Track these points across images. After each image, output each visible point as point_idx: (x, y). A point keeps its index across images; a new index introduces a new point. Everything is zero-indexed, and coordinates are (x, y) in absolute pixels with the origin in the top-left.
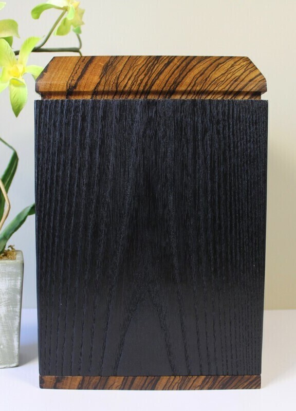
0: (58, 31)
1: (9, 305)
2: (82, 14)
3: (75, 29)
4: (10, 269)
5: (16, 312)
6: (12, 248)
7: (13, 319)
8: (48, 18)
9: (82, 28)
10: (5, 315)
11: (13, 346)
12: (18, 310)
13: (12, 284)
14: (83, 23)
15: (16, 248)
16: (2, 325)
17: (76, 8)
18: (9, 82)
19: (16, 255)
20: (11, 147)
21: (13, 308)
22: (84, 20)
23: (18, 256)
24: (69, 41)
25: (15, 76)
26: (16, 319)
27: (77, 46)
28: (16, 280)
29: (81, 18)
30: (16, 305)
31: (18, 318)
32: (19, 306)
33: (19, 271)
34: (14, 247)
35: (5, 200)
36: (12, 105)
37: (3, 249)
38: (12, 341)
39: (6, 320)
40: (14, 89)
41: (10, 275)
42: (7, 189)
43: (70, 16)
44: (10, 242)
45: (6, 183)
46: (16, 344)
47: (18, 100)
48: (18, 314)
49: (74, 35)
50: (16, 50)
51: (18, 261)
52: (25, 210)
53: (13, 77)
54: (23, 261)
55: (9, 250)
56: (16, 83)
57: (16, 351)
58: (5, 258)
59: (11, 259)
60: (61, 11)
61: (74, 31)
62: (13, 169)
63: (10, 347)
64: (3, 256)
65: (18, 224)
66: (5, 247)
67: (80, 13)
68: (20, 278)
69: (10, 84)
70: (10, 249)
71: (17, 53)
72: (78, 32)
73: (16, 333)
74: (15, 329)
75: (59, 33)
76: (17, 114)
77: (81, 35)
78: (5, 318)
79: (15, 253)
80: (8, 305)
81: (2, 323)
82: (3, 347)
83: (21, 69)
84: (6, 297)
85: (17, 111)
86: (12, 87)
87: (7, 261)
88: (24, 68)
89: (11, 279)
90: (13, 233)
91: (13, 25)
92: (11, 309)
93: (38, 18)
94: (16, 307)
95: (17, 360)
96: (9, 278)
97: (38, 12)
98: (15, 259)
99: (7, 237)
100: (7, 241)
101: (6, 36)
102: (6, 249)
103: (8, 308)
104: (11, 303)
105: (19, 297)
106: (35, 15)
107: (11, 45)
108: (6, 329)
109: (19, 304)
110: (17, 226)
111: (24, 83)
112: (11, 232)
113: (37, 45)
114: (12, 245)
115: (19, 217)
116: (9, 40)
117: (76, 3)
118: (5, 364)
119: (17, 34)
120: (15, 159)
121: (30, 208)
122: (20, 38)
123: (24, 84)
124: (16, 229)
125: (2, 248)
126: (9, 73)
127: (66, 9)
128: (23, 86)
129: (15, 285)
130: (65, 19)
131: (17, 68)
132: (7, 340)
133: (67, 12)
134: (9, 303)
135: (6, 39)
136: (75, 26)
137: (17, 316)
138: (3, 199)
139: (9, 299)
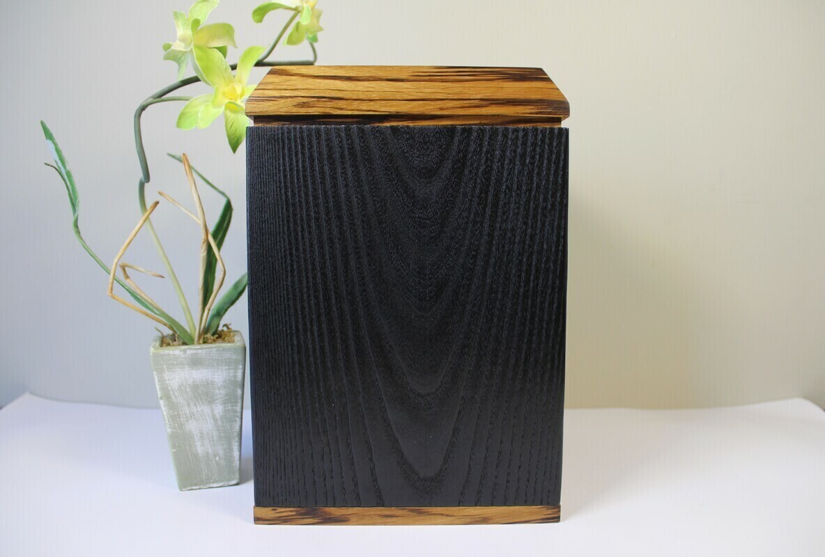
0: (288, 38)
1: (227, 403)
2: (319, 16)
3: (311, 36)
4: (227, 355)
5: (236, 412)
6: (228, 328)
7: (232, 421)
8: (275, 21)
9: (320, 35)
10: (221, 416)
11: (232, 457)
12: (239, 409)
13: (232, 374)
14: (321, 29)
15: (233, 327)
16: (218, 430)
17: (313, 9)
18: (224, 107)
19: (234, 336)
20: (223, 194)
21: (233, 406)
22: (322, 23)
23: (237, 338)
24: (301, 52)
25: (231, 99)
26: (236, 421)
27: (311, 58)
28: (236, 369)
29: (318, 21)
30: (237, 402)
32: (240, 404)
33: (240, 357)
34: (230, 327)
35: (216, 260)
36: (229, 137)
37: (217, 330)
38: (231, 449)
39: (223, 422)
40: (231, 116)
41: (228, 363)
42: (219, 245)
43: (304, 20)
44: (225, 320)
45: (217, 241)
46: (236, 454)
47: (236, 130)
48: (239, 414)
49: (305, 44)
50: (232, 63)
51: (238, 344)
53: (228, 101)
54: (244, 344)
55: (223, 331)
56: (232, 107)
57: (237, 463)
58: (220, 340)
59: (229, 342)
60: (292, 13)
61: (308, 38)
62: (226, 222)
63: (229, 458)
64: (217, 338)
65: (236, 295)
66: (218, 326)
67: (317, 15)
68: (241, 367)
69: (226, 109)
70: (225, 329)
71: (234, 67)
72: (314, 40)
73: (237, 439)
74: (236, 434)
75: (291, 41)
76: (234, 150)
77: (316, 45)
78: (222, 420)
79: (232, 334)
80: (225, 403)
81: (218, 427)
82: (220, 459)
83: (239, 91)
84: (223, 392)
85: (234, 146)
86: (229, 114)
87: (224, 345)
88: (243, 88)
89: (230, 369)
90: (229, 307)
91: (227, 30)
92: (230, 408)
93: (260, 21)
94: (236, 406)
95: (237, 476)
96: (227, 367)
97: (261, 12)
98: (233, 342)
99: (221, 313)
100: (220, 321)
101: (220, 45)
102: (220, 329)
103: (225, 407)
104: (229, 399)
105: (239, 392)
106: (258, 17)
107: (225, 57)
108: (222, 435)
109: (240, 401)
110: (234, 298)
111: (244, 108)
112: (226, 307)
113: (258, 56)
114: (228, 323)
115: (236, 285)
116: (223, 50)
117: (312, 1)
118: (221, 482)
119: (234, 43)
120: (228, 208)
122: (237, 48)
124: (233, 303)
125: (215, 328)
126: (224, 94)
127: (297, 11)
129: (235, 377)
130: (298, 24)
131: (234, 88)
132: (224, 449)
133: (299, 14)
134: (226, 400)
135: (219, 49)
136: (311, 33)
137: (237, 417)
138: (214, 259)
139: (227, 395)
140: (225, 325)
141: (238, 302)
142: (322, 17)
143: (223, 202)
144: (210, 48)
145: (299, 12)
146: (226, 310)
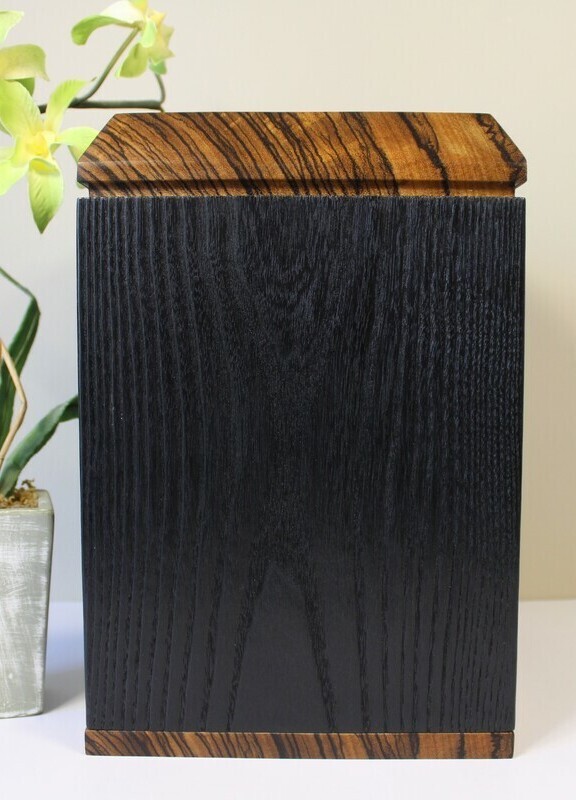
0: (123, 68)
1: (26, 596)
2: (168, 36)
3: (155, 64)
4: (27, 526)
5: (39, 608)
6: (30, 486)
7: (33, 622)
8: (105, 42)
9: (169, 63)
10: (17, 615)
11: (32, 674)
12: (42, 604)
13: (32, 554)
14: (171, 55)
15: (37, 485)
16: (12, 635)
17: (159, 26)
18: (27, 166)
19: (38, 498)
20: (26, 291)
21: (34, 600)
22: (173, 46)
23: (42, 501)
24: (143, 89)
25: (39, 155)
26: (38, 622)
27: (156, 97)
28: (39, 546)
29: (167, 43)
30: (40, 595)
31: (42, 620)
32: (44, 597)
33: (46, 530)
34: (33, 484)
35: (15, 389)
36: (34, 210)
37: (13, 488)
38: (31, 663)
39: (19, 624)
40: (38, 179)
41: (28, 537)
42: (19, 368)
43: (146, 41)
44: (25, 474)
45: (17, 359)
46: (38, 670)
47: (44, 199)
48: (43, 613)
49: (148, 76)
50: (41, 103)
51: (43, 510)
52: (53, 412)
53: (35, 157)
54: (52, 510)
55: (22, 489)
56: (40, 167)
57: (39, 684)
58: (17, 504)
59: (30, 506)
60: (129, 31)
61: (153, 68)
62: (30, 333)
63: (27, 676)
64: (13, 500)
65: (41, 439)
66: (15, 483)
67: (166, 35)
68: (46, 543)
69: (30, 170)
70: (26, 487)
71: (43, 109)
72: (160, 70)
73: (39, 648)
74: (38, 641)
75: (127, 72)
76: (42, 229)
77: (163, 77)
78: (18, 621)
79: (35, 495)
80: (23, 595)
81: (12, 630)
82: (14, 677)
83: (49, 139)
84: (20, 579)
85: (42, 222)
86: (35, 176)
87: (23, 511)
89: (29, 546)
90: (31, 456)
91: (36, 55)
92: (30, 603)
93: (83, 42)
94: (38, 600)
95: (39, 702)
96: (26, 544)
97: (84, 31)
98: (36, 506)
99: (21, 465)
100: (18, 474)
101: (23, 77)
102: (18, 486)
103: (23, 601)
104: (29, 590)
105: (44, 579)
106: (80, 37)
107: (31, 93)
108: (19, 642)
109: (44, 592)
110: (39, 443)
111: (57, 167)
112: (27, 455)
113: (80, 95)
114: (30, 478)
115: (42, 424)
116: (28, 84)
117: (158, 15)
118: (16, 710)
119: (45, 73)
120: (34, 313)
121: (62, 409)
122: (48, 80)
123: (56, 170)
124: (37, 449)
125: (11, 485)
126: (28, 147)
127: (137, 27)
128: (55, 173)
129: (38, 557)
130: (137, 47)
131: (44, 139)
132: (21, 663)
133: (139, 33)
134: (24, 591)
135: (22, 81)
136: (156, 60)
137: (41, 615)
138: (11, 389)
139: (25, 584)
140: (26, 482)
141: (45, 448)
142: (173, 38)
143: (26, 303)
144: (10, 81)
145: (139, 29)
146: (28, 460)
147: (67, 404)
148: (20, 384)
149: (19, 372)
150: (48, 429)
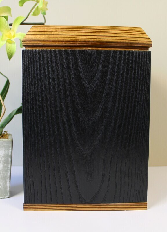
0: (33, 13)
1: (5, 164)
2: (47, 4)
3: (43, 12)
4: (5, 144)
5: (9, 168)
6: (6, 133)
7: (7, 171)
9: (47, 12)
10: (2, 169)
11: (7, 186)
12: (9, 166)
13: (7, 152)
14: (47, 9)
15: (8, 132)
16: (1, 175)
17: (44, 1)
18: (6, 41)
19: (8, 136)
20: (6, 77)
21: (7, 165)
22: (48, 7)
23: (9, 137)
24: (39, 19)
25: (9, 38)
27: (43, 22)
28: (8, 150)
29: (46, 6)
30: (9, 164)
31: (9, 171)
32: (10, 165)
33: (11, 145)
34: (7, 132)
35: (2, 105)
36: (7, 54)
38: (6, 183)
39: (3, 172)
40: (9, 45)
41: (5, 147)
43: (40, 5)
44: (5, 129)
45: (3, 96)
46: (8, 185)
47: (11, 51)
48: (10, 169)
49: (41, 15)
50: (10, 23)
51: (10, 139)
52: (13, 111)
53: (8, 38)
54: (12, 140)
55: (4, 134)
56: (10, 41)
57: (8, 189)
58: (2, 138)
59: (6, 138)
60: (36, 2)
61: (42, 13)
62: (7, 89)
63: (5, 187)
64: (1, 137)
65: (10, 119)
66: (2, 132)
67: (45, 3)
68: (11, 149)
69: (7, 42)
70: (5, 133)
71: (11, 25)
72: (44, 14)
73: (9, 179)
74: (8, 177)
75: (34, 14)
76: (10, 59)
77: (45, 16)
78: (2, 171)
79: (8, 135)
80: (4, 164)
82: (1, 187)
83: (12, 34)
84: (3, 159)
85: (10, 57)
86: (8, 44)
87: (4, 140)
88: (14, 34)
89: (6, 150)
90: (7, 124)
91: (8, 9)
92: (6, 166)
93: (22, 6)
94: (8, 165)
95: (9, 194)
96: (5, 149)
97: (22, 2)
98: (8, 138)
99: (4, 127)
100: (3, 129)
101: (5, 15)
102: (3, 133)
104: (6, 162)
105: (10, 159)
106: (21, 4)
107: (7, 20)
108: (3, 177)
109: (10, 163)
110: (9, 120)
111: (14, 41)
112: (6, 124)
114: (6, 130)
115: (10, 115)
116: (6, 18)
118: (2, 196)
119: (11, 15)
120: (8, 83)
121: (16, 111)
122: (12, 17)
123: (14, 43)
124: (8, 122)
125: (1, 133)
126: (6, 36)
129: (8, 153)
130: (37, 7)
131: (10, 33)
132: (3, 183)
133: (38, 3)
134: (4, 162)
135: (4, 17)
136: (43, 11)
137: (9, 170)
139: (5, 160)
140: (5, 132)
141: (11, 122)
143: (6, 80)
144: (1, 17)
145: (38, 2)
146: (6, 125)
147: (17, 109)
148: (4, 104)
149: (3, 100)
150: (12, 116)
